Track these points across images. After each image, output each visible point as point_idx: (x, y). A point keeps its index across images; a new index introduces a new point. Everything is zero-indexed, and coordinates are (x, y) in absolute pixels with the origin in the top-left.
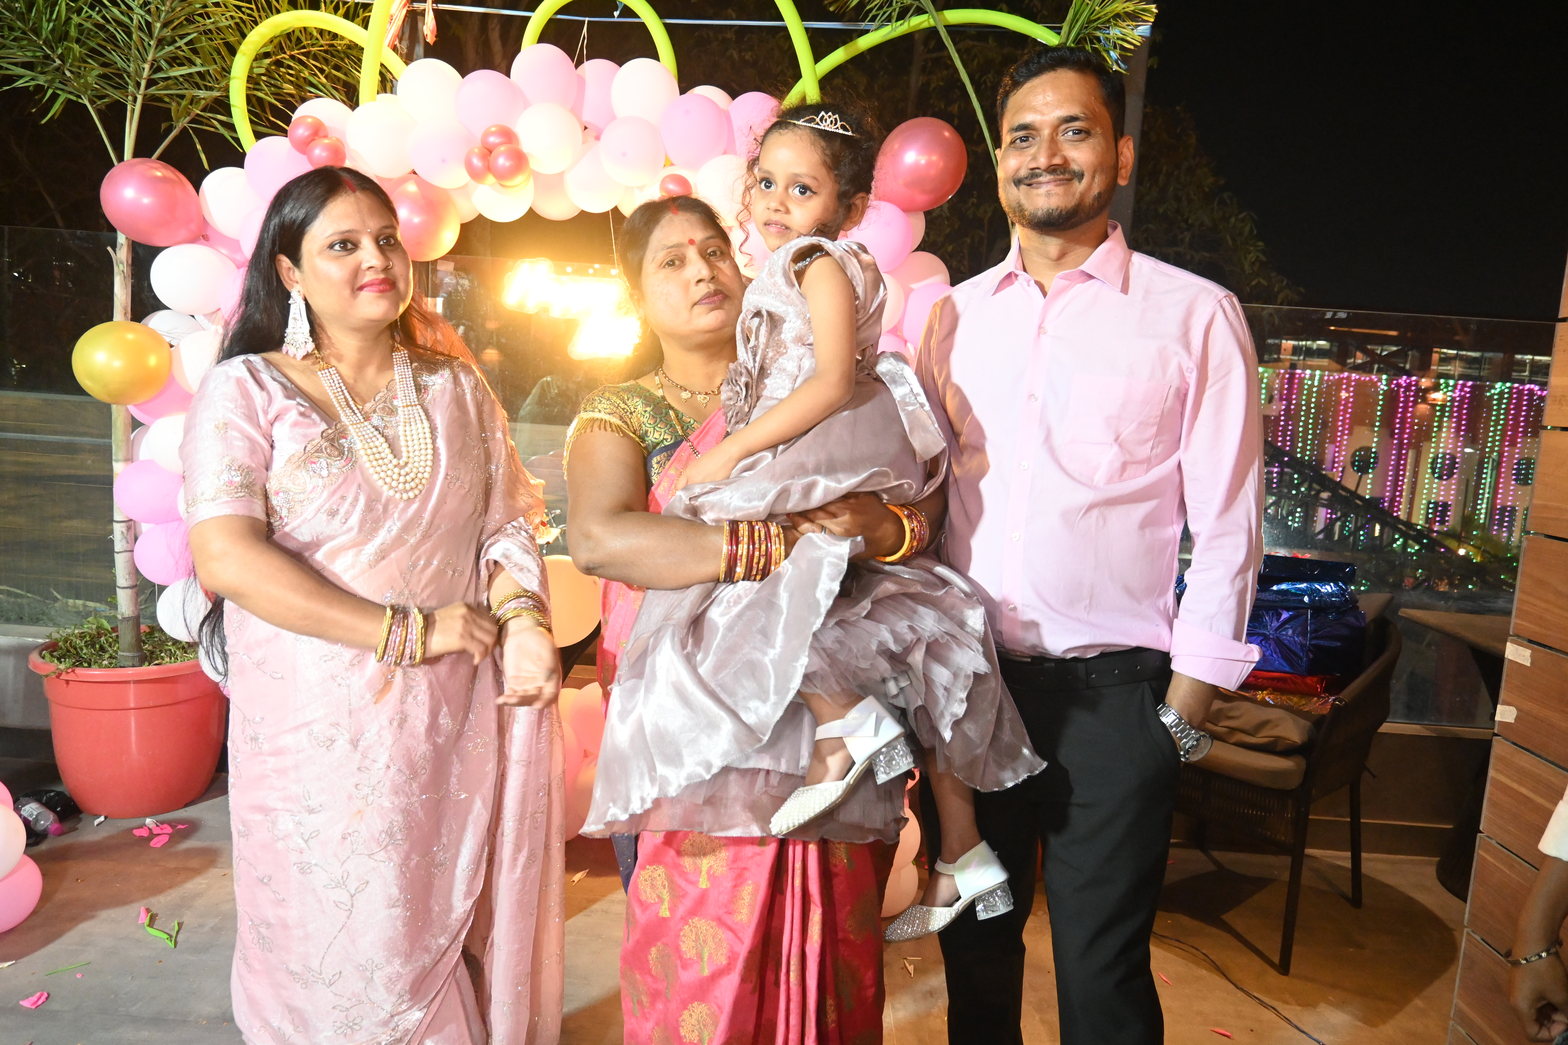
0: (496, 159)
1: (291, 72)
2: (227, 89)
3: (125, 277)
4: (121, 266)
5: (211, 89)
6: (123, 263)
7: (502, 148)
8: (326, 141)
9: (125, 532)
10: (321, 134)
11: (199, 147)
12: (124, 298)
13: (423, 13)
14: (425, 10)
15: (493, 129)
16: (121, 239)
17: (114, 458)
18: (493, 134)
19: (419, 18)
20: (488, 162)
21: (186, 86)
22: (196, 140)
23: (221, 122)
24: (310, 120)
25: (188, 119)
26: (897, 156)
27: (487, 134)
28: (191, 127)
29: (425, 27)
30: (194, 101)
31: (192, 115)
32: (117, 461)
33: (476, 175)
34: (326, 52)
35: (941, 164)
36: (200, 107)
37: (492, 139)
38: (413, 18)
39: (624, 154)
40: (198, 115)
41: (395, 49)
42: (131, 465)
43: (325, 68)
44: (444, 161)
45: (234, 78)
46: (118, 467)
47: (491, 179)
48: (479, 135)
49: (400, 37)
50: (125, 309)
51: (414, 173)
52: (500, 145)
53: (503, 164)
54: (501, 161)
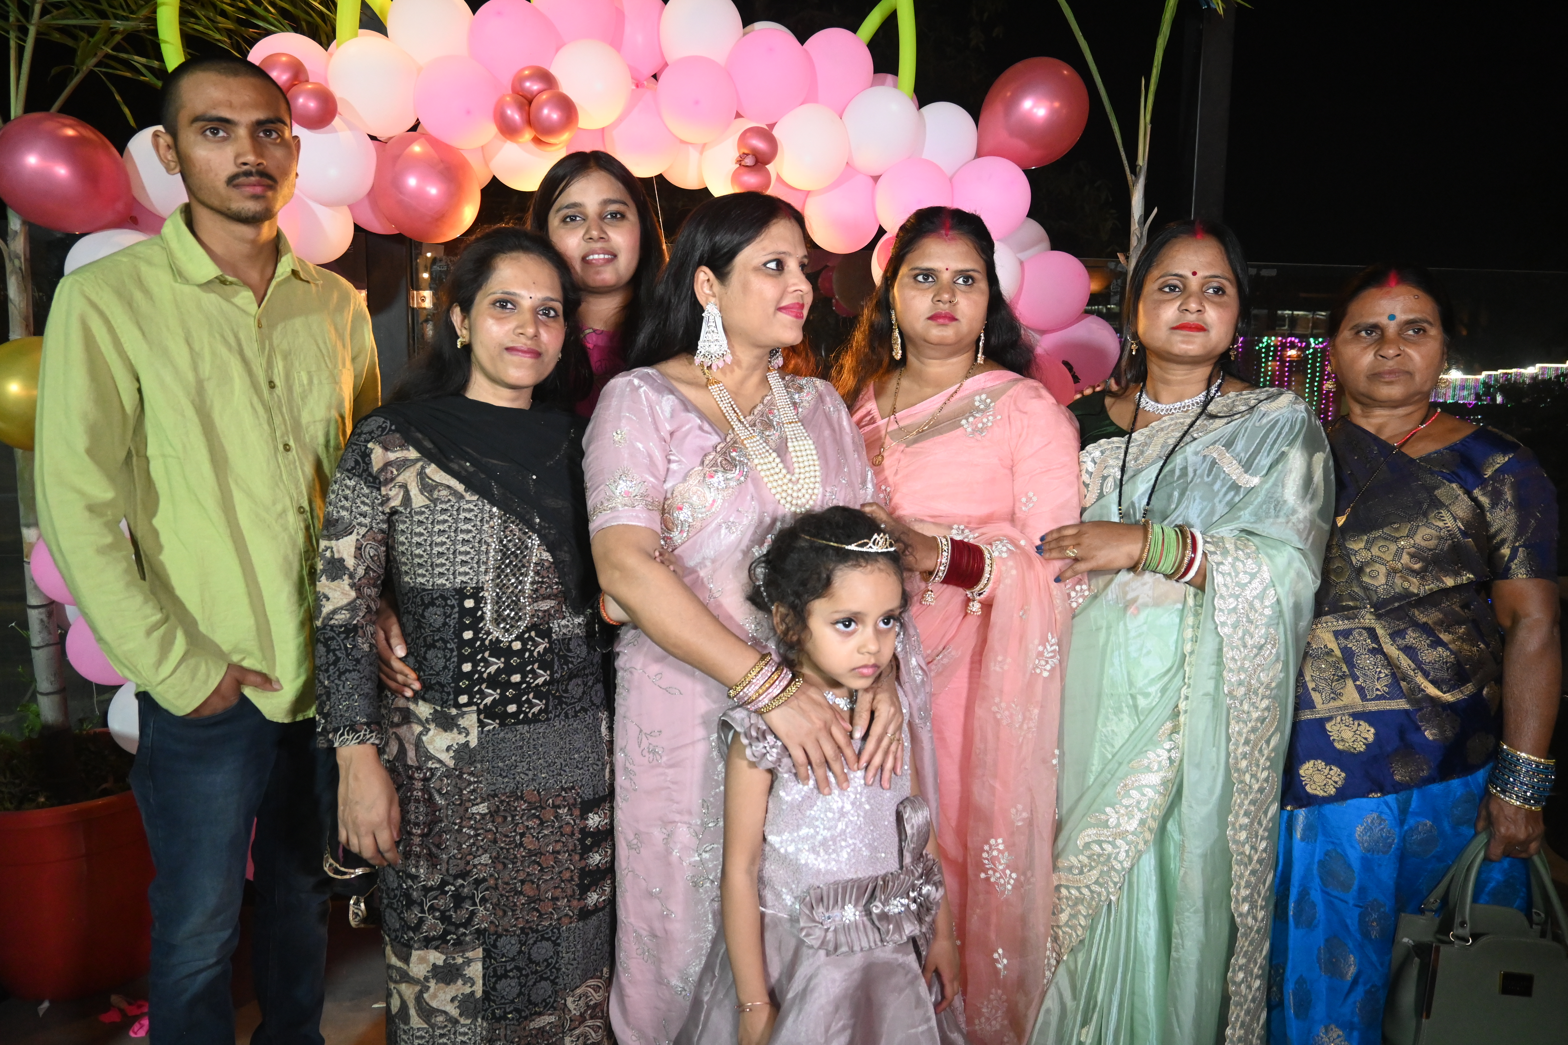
0: (540, 109)
2: (152, 20)
3: (23, 277)
4: (17, 262)
5: (126, 19)
6: (19, 258)
7: (544, 96)
8: (309, 85)
9: (45, 619)
10: (302, 77)
11: (118, 98)
12: (23, 305)
15: (527, 72)
16: (15, 224)
17: (22, 521)
18: (529, 78)
20: (528, 114)
21: (87, 15)
22: (113, 89)
23: (147, 66)
24: (284, 59)
25: (94, 61)
26: (1012, 103)
27: (519, 80)
28: (101, 72)
30: (104, 35)
31: (102, 55)
32: (28, 526)
33: (508, 130)
35: (1064, 111)
36: (112, 44)
37: (528, 84)
39: (697, 102)
40: (107, 56)
44: (468, 112)
45: (163, 4)
46: (29, 535)
47: (528, 136)
48: (508, 79)
50: (26, 319)
51: (419, 126)
52: (540, 92)
53: (549, 116)
54: (546, 111)
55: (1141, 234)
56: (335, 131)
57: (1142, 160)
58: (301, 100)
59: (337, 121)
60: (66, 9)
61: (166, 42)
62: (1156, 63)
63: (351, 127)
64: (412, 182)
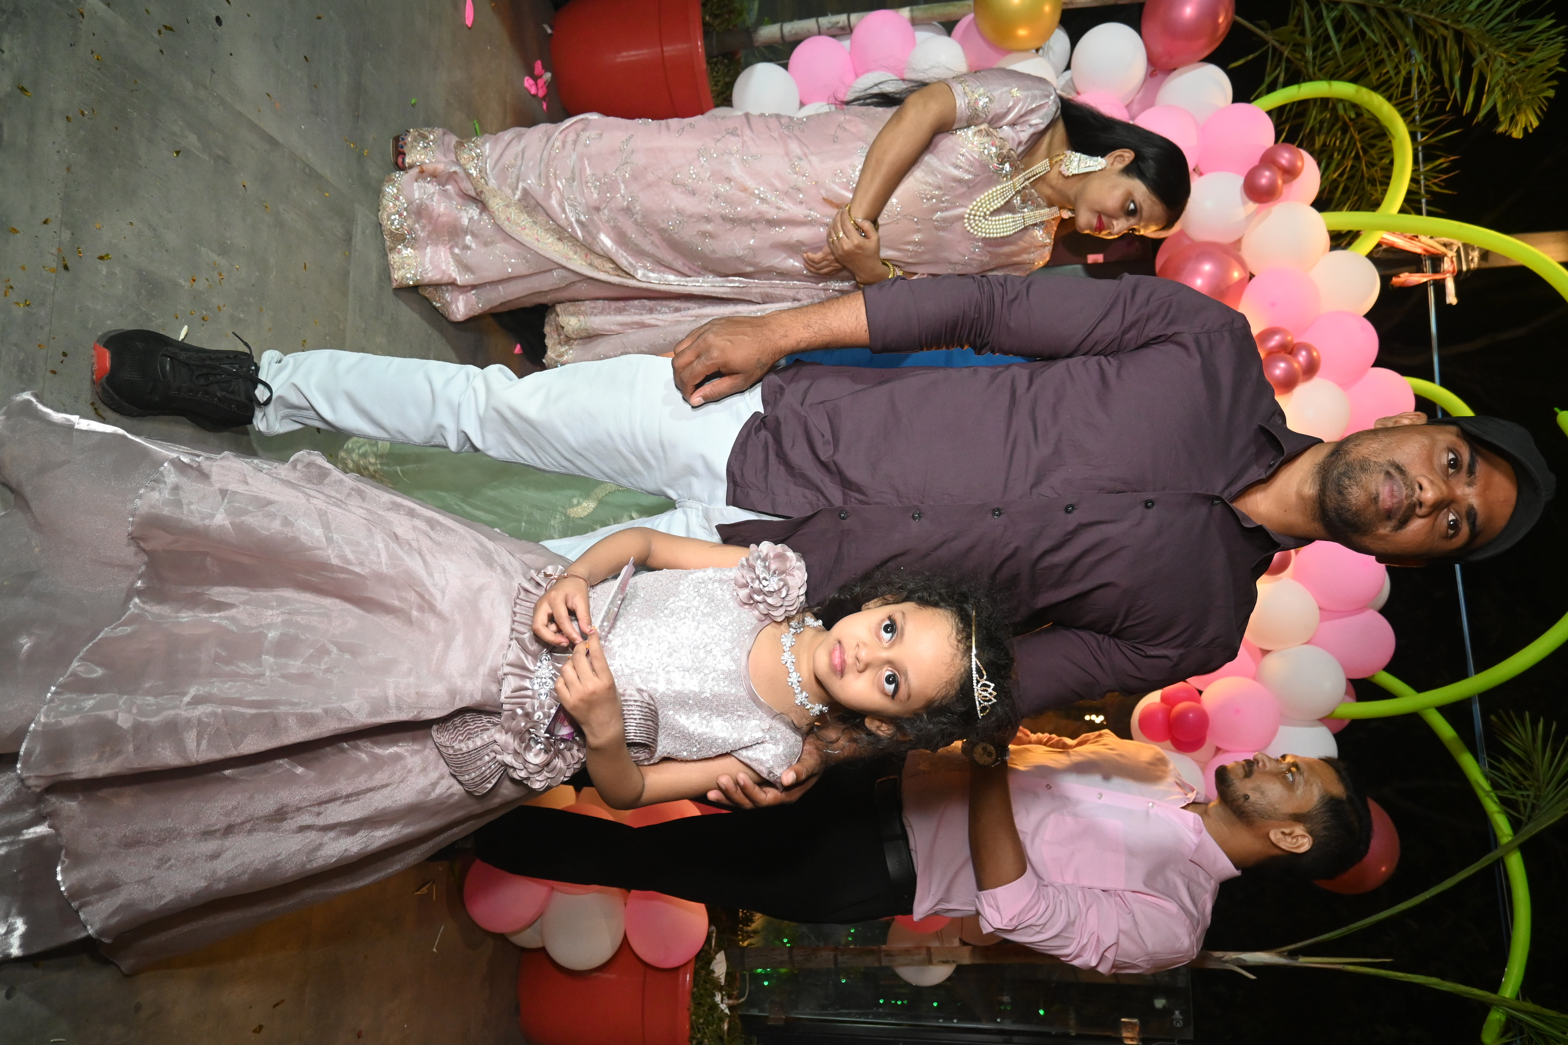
0: (1284, 360)
1: (1338, 142)
2: (1315, 79)
5: (1314, 65)
7: (1295, 366)
8: (1280, 182)
9: (840, 25)
10: (1286, 177)
11: (1251, 57)
13: (1420, 270)
14: (1423, 272)
15: (1314, 354)
17: (915, 6)
18: (1310, 353)
19: (1414, 268)
20: (1279, 352)
22: (1257, 54)
23: (1277, 77)
24: (1299, 164)
25: (1277, 44)
27: (1308, 348)
28: (1268, 48)
29: (1407, 274)
30: (1298, 47)
31: (1282, 48)
32: (911, 11)
34: (1362, 176)
36: (1290, 56)
37: (1304, 353)
38: (1413, 262)
40: (1281, 54)
41: (1379, 245)
42: (909, 25)
43: (1345, 176)
44: (1273, 305)
45: (1330, 85)
46: (905, 12)
48: (1304, 339)
49: (1392, 249)
51: (1252, 276)
52: (1299, 362)
53: (1279, 368)
54: (1282, 365)
55: (1226, 962)
56: (1244, 204)
57: (1303, 961)
58: (1267, 173)
59: (1252, 206)
60: (1315, 23)
61: (1299, 88)
62: (1409, 975)
63: (1249, 218)
64: (1207, 267)
